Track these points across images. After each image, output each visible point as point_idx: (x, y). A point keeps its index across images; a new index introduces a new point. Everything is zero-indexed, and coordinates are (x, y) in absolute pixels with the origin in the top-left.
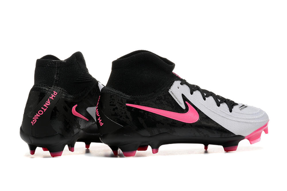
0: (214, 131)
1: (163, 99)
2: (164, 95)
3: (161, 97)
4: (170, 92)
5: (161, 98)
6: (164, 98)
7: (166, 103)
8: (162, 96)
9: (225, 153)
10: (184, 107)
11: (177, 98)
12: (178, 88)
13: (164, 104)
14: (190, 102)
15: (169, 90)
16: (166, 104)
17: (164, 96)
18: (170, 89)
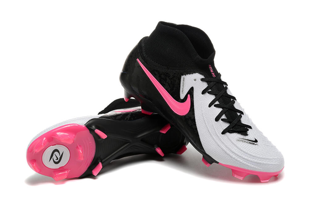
1: (170, 78)
2: (174, 75)
3: (170, 75)
4: (182, 77)
6: (171, 77)
7: (170, 82)
10: (182, 96)
11: (183, 86)
12: (194, 80)
13: (167, 82)
14: (193, 98)
15: (183, 75)
16: (168, 84)
18: (185, 75)
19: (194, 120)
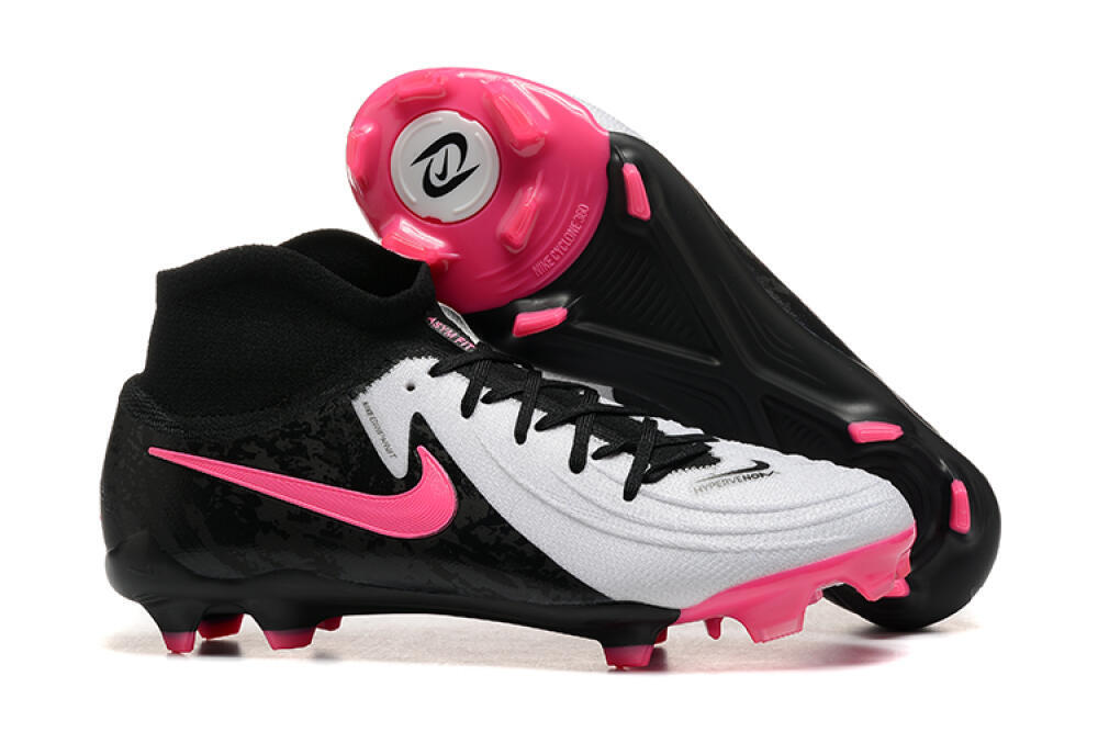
0: (511, 577)
1: (313, 433)
2: (322, 416)
3: (305, 423)
4: (358, 404)
5: (304, 427)
6: (319, 429)
7: (321, 450)
8: (313, 423)
9: (611, 671)
10: (398, 467)
11: (380, 432)
12: (411, 388)
13: (310, 454)
14: (442, 448)
15: (354, 397)
16: (320, 457)
17: (321, 420)
18: (364, 391)
19: (494, 518)
